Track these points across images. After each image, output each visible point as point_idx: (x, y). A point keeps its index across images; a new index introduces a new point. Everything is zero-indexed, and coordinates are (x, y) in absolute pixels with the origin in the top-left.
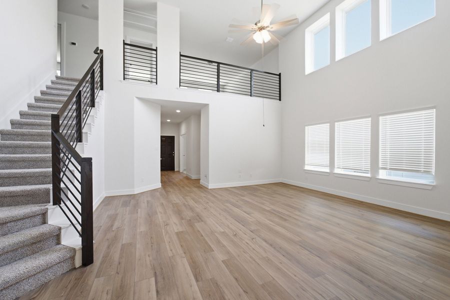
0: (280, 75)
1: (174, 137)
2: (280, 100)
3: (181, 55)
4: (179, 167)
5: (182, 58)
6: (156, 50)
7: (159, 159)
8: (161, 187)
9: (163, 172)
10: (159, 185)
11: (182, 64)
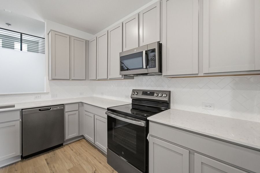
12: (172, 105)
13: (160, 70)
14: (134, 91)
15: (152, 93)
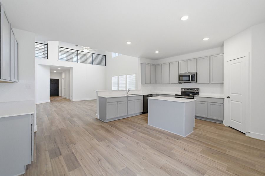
0: (105, 56)
1: (58, 79)
2: (105, 66)
3: (59, 47)
4: (61, 94)
5: (60, 48)
6: (47, 45)
7: (49, 90)
8: (50, 101)
9: (51, 97)
10: (49, 101)
11: (60, 52)
12: (200, 94)
13: (197, 82)
14: (182, 89)
15: (191, 89)
